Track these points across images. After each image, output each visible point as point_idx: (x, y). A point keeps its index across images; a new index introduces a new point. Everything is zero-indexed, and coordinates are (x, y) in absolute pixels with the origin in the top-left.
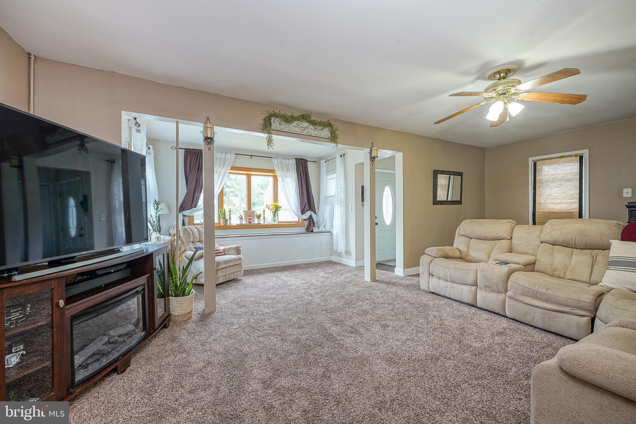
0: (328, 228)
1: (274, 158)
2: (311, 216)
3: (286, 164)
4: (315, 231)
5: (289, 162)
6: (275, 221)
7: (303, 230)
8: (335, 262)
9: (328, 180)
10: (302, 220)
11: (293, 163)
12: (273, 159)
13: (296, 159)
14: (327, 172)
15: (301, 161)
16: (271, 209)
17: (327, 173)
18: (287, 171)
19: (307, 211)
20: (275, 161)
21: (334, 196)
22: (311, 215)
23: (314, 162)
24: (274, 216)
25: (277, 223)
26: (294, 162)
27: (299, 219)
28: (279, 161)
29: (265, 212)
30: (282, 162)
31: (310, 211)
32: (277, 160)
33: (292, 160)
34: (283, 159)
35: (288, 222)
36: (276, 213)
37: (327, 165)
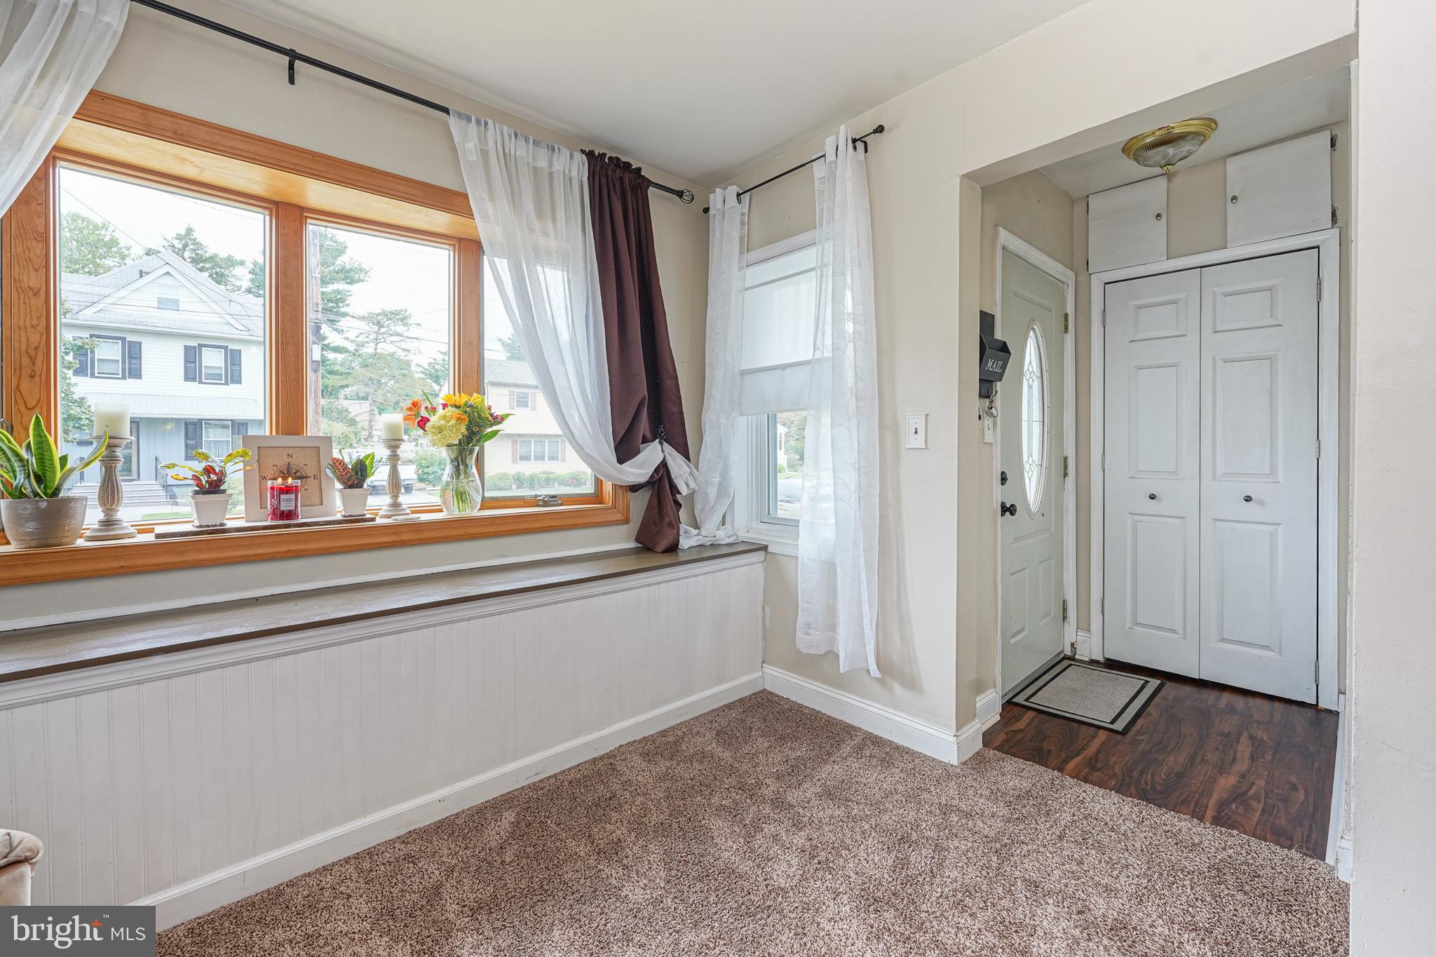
0: (743, 526)
1: (460, 115)
2: (663, 468)
3: (535, 169)
4: (685, 543)
5: (551, 164)
6: (461, 496)
7: (620, 539)
8: (800, 706)
9: (747, 289)
10: (615, 486)
11: (574, 173)
12: (453, 122)
13: (590, 155)
14: (746, 246)
15: (618, 173)
16: (440, 430)
17: (741, 253)
19: (645, 441)
20: (466, 138)
22: (664, 464)
23: (680, 194)
24: (457, 468)
25: (476, 513)
26: (579, 169)
27: (599, 484)
28: (491, 144)
29: (398, 447)
30: (512, 152)
31: (661, 443)
32: (479, 137)
33: (571, 157)
34: (516, 136)
35: (541, 503)
36: (471, 452)
37: (743, 214)
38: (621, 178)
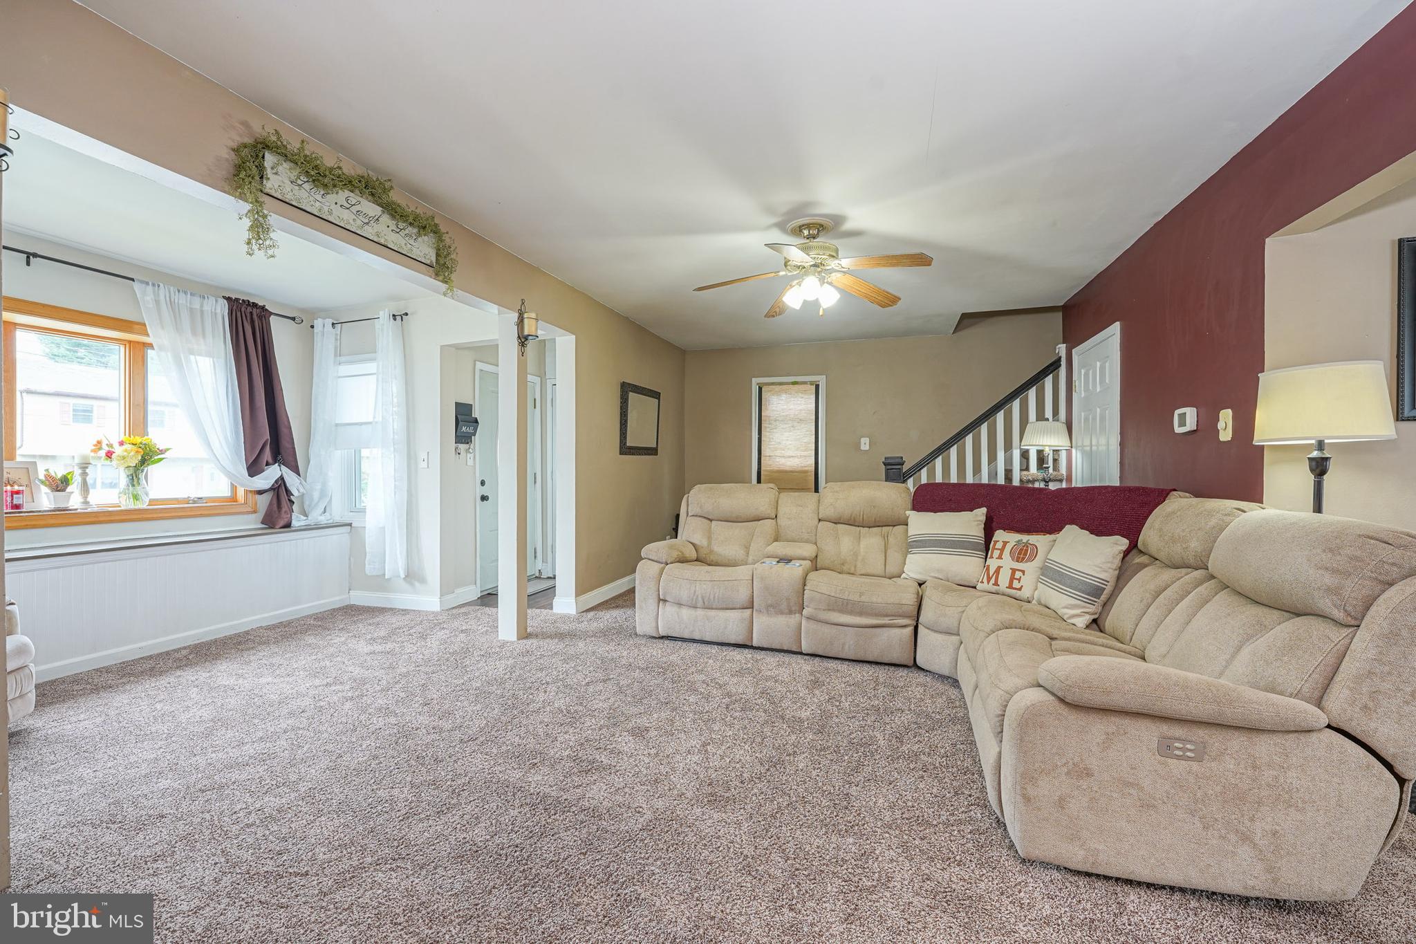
0: (338, 512)
1: (142, 282)
2: (281, 480)
3: (191, 309)
4: (295, 523)
5: (202, 306)
6: (136, 497)
7: (252, 522)
9: (339, 377)
10: (247, 492)
11: (219, 311)
12: (136, 285)
13: (229, 299)
14: (338, 353)
15: (249, 309)
16: (120, 458)
17: (336, 355)
18: (194, 333)
19: (267, 464)
20: (145, 295)
21: (370, 423)
22: (282, 478)
23: (293, 319)
24: (132, 481)
25: (145, 506)
26: (222, 308)
27: (234, 488)
28: (162, 297)
29: (87, 468)
30: (176, 301)
31: (279, 466)
32: (154, 292)
33: (216, 301)
34: (179, 291)
35: (191, 502)
36: (142, 471)
37: (337, 334)
38: (251, 312)
